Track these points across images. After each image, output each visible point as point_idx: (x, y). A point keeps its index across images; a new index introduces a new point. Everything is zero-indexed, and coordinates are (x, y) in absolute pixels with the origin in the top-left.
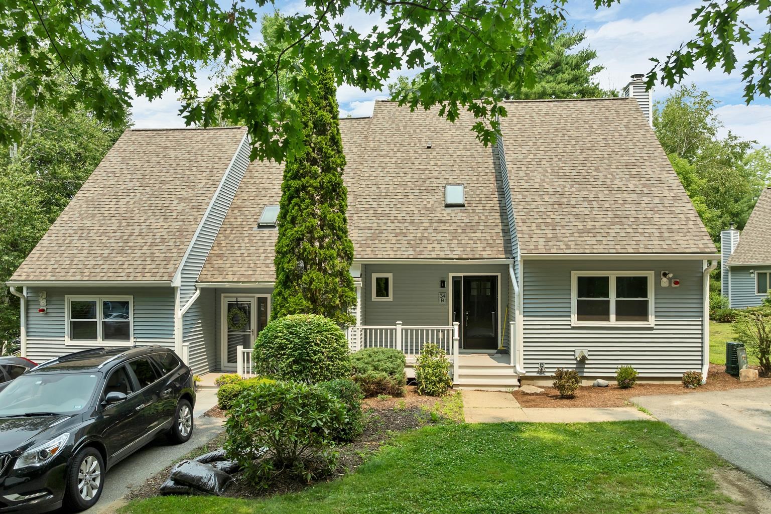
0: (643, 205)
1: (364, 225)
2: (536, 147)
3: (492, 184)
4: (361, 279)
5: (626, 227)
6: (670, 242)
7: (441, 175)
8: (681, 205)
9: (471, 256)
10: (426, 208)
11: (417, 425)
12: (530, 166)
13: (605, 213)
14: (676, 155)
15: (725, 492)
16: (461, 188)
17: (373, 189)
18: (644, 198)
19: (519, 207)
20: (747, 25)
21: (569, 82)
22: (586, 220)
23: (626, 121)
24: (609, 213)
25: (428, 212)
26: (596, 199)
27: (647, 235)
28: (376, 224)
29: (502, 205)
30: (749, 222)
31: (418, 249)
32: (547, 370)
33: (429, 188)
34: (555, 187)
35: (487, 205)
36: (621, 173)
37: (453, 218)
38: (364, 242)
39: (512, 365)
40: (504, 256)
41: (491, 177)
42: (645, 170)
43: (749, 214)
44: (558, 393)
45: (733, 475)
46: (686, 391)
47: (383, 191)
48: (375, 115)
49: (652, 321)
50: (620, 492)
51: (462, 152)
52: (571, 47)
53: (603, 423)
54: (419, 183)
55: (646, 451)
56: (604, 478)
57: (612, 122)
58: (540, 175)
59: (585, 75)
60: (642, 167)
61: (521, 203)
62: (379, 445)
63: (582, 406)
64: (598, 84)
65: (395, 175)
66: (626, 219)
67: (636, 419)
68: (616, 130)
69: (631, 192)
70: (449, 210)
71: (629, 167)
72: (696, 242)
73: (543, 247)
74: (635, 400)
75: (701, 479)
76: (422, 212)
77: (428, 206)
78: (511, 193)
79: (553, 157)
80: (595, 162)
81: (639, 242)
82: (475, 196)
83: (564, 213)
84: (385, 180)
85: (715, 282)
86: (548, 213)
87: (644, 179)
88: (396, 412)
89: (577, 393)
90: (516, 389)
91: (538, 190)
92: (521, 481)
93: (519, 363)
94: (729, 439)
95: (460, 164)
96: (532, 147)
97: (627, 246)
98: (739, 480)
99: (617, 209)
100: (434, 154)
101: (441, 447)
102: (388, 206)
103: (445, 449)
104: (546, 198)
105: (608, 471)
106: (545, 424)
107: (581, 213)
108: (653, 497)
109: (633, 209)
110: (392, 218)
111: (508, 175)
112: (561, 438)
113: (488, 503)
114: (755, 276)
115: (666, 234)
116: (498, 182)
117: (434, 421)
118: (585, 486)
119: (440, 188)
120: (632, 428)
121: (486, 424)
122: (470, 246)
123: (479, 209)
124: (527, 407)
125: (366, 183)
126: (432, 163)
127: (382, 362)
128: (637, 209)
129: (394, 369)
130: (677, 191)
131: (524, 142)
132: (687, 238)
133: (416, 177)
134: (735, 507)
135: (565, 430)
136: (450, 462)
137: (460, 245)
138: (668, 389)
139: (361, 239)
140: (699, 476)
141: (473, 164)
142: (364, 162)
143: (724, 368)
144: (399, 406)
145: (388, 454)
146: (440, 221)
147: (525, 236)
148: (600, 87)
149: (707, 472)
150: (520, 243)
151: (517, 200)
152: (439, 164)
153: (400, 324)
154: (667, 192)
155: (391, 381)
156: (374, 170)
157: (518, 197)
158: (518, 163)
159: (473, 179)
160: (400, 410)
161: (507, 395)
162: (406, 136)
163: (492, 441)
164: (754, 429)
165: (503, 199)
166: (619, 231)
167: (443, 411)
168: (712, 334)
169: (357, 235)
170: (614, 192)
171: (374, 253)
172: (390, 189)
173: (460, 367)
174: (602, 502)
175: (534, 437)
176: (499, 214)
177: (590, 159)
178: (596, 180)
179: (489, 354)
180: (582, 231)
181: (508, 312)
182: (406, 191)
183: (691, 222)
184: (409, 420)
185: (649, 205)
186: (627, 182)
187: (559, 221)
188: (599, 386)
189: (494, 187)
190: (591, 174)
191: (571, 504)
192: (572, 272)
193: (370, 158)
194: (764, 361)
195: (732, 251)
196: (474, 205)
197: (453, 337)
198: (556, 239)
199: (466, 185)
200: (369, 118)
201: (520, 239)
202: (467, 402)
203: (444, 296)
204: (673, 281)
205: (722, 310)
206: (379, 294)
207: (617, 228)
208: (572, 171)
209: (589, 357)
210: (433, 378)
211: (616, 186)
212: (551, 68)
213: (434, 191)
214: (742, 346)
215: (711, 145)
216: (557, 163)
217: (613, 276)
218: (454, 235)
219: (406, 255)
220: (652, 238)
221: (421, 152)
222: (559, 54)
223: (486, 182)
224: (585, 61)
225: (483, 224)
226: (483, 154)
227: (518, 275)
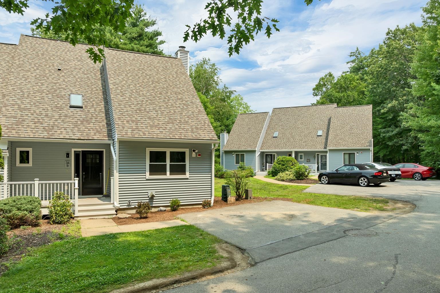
0: (184, 114)
1: (10, 115)
2: (127, 77)
3: (101, 96)
4: (7, 151)
5: (175, 125)
6: (197, 134)
7: (67, 87)
8: (202, 116)
9: (86, 138)
10: (56, 107)
11: (49, 242)
12: (123, 87)
13: (165, 117)
14: (200, 93)
15: (221, 254)
16: (80, 96)
17: (17, 91)
18: (184, 111)
19: (117, 110)
20: (229, 16)
21: (147, 47)
22: (154, 120)
23: (176, 70)
24: (166, 117)
25: (58, 110)
26: (160, 109)
27: (185, 130)
28: (20, 115)
29: (106, 109)
30: (232, 129)
31: (50, 133)
32: (132, 204)
33: (59, 95)
34: (137, 101)
35: (97, 108)
36: (173, 97)
37: (75, 114)
38: (11, 126)
39: (112, 202)
40: (107, 139)
41: (100, 92)
42: (185, 96)
43: (232, 126)
44: (138, 216)
45: (224, 246)
46: (204, 210)
47: (25, 94)
48: (21, 44)
49: (188, 175)
50: (171, 262)
51: (81, 75)
52: (148, 27)
53: (163, 229)
54: (52, 91)
55: (185, 240)
56: (163, 256)
57: (169, 69)
58: (129, 93)
59: (156, 45)
60: (184, 95)
61: (118, 108)
62: (21, 257)
63: (151, 222)
64: (162, 50)
65: (35, 84)
66: (175, 121)
67: (179, 225)
68: (170, 74)
69: (178, 107)
70: (72, 109)
71: (177, 94)
72: (209, 135)
73: (130, 134)
74: (179, 216)
75: (210, 250)
76: (54, 109)
77: (58, 106)
78: (112, 102)
79: (137, 84)
80: (160, 89)
81: (182, 134)
82: (90, 102)
83: (142, 116)
84: (27, 87)
85: (218, 159)
86: (133, 115)
87: (185, 101)
88: (34, 236)
89: (149, 215)
90: (115, 216)
91: (128, 102)
92: (116, 264)
93: (116, 201)
94: (223, 229)
95: (80, 82)
96: (125, 77)
97: (175, 135)
98: (227, 247)
99: (171, 115)
100: (63, 74)
101: (66, 253)
102: (29, 104)
103: (69, 253)
104: (133, 106)
105: (165, 252)
106: (131, 232)
107: (152, 116)
108: (187, 261)
109: (179, 116)
110: (32, 112)
111: (110, 91)
112: (140, 239)
113: (97, 279)
114: (234, 156)
115: (195, 130)
116: (104, 95)
117: (61, 238)
118: (152, 261)
119: (66, 95)
120: (178, 230)
121: (95, 236)
122: (86, 132)
123: (92, 111)
124: (120, 225)
125: (13, 88)
126: (61, 80)
127: (24, 205)
128: (181, 116)
129: (33, 209)
130: (200, 109)
131: (120, 73)
132: (205, 132)
133: (50, 87)
134: (225, 260)
135: (142, 234)
136: (72, 260)
137: (80, 131)
138: (196, 209)
139: (8, 124)
140: (209, 248)
141: (88, 83)
142: (11, 74)
143: (221, 198)
144: (36, 232)
145: (27, 261)
146: (66, 116)
147: (120, 127)
148: (164, 52)
149: (213, 246)
150: (117, 131)
151: (115, 106)
152: (66, 81)
153: (37, 180)
154: (195, 108)
155: (30, 217)
156: (19, 79)
157: (116, 104)
158: (116, 85)
159: (89, 92)
160: (37, 234)
161: (109, 220)
162: (43, 61)
163: (99, 245)
164: (233, 223)
165: (107, 105)
166: (171, 127)
167: (67, 232)
168: (216, 183)
169: (5, 121)
170: (169, 106)
171: (18, 134)
172: (31, 93)
173: (79, 206)
174: (162, 268)
175: (124, 240)
176: (104, 114)
177: (157, 87)
178: (160, 99)
179: (98, 198)
180: (152, 126)
181: (110, 172)
182: (42, 95)
183: (206, 125)
184: (44, 239)
185: (187, 115)
186: (176, 102)
187: (140, 119)
188: (161, 211)
189: (101, 98)
190: (157, 96)
191: (145, 272)
192: (147, 148)
193: (16, 71)
194: (238, 194)
195: (225, 143)
196: (89, 108)
197: (74, 187)
198: (138, 130)
199: (83, 95)
200: (15, 45)
201: (117, 129)
202: (83, 226)
203: (68, 163)
204: (198, 154)
205: (221, 172)
206: (22, 162)
207: (170, 125)
208: (147, 93)
209: (156, 196)
210: (61, 213)
211: (170, 103)
212: (137, 37)
213: (62, 97)
214: (229, 186)
215: (216, 90)
216: (139, 87)
217: (168, 151)
218: (75, 125)
219: (42, 135)
220: (188, 132)
221: (54, 72)
222: (142, 30)
223: (97, 95)
224: (156, 36)
225: (95, 119)
226: (95, 78)
227: (116, 150)
